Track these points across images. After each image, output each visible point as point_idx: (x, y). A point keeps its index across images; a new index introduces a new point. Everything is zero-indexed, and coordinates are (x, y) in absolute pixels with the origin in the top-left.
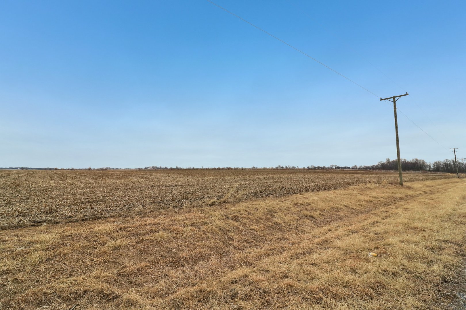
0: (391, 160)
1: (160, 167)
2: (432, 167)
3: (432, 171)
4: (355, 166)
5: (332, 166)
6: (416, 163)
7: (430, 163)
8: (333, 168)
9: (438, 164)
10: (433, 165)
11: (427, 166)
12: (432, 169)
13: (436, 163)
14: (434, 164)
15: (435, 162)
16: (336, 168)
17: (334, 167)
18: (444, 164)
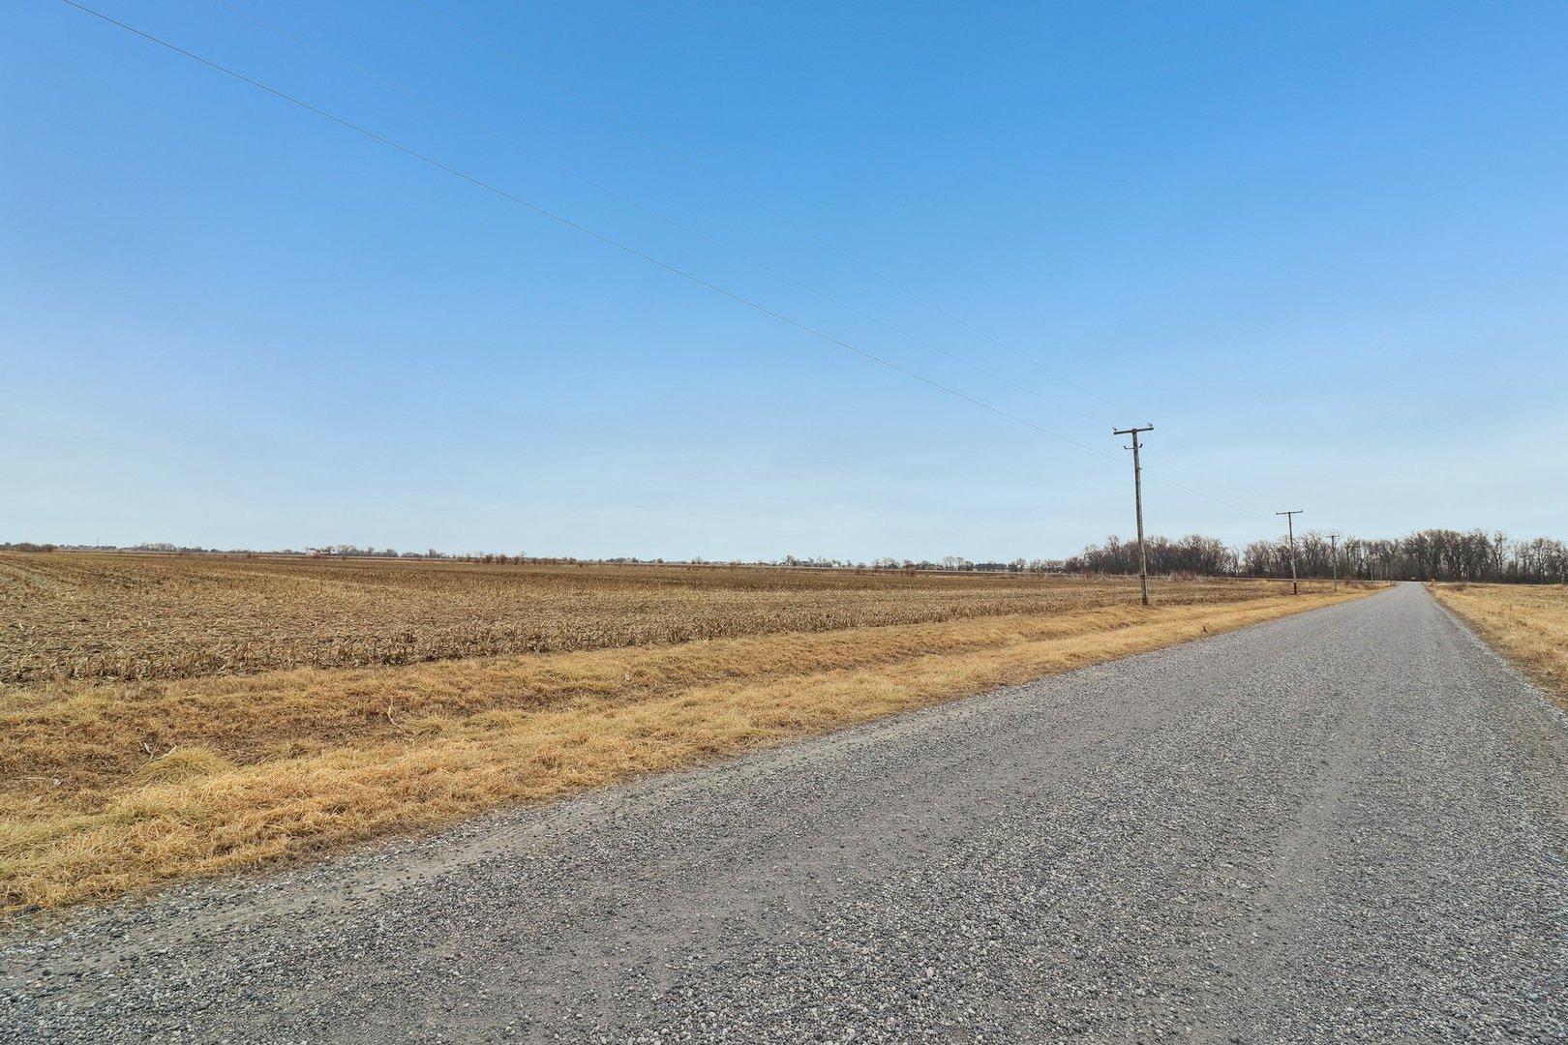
0: (1122, 543)
1: (366, 550)
2: (1241, 562)
3: (1241, 576)
4: (1021, 561)
5: (950, 559)
6: (1195, 548)
7: (1235, 547)
8: (952, 568)
9: (1261, 550)
10: (1245, 556)
11: (1229, 557)
12: (1241, 567)
13: (1254, 548)
14: (1247, 553)
15: (1252, 546)
16: (960, 568)
17: (956, 565)
18: (1279, 550)
